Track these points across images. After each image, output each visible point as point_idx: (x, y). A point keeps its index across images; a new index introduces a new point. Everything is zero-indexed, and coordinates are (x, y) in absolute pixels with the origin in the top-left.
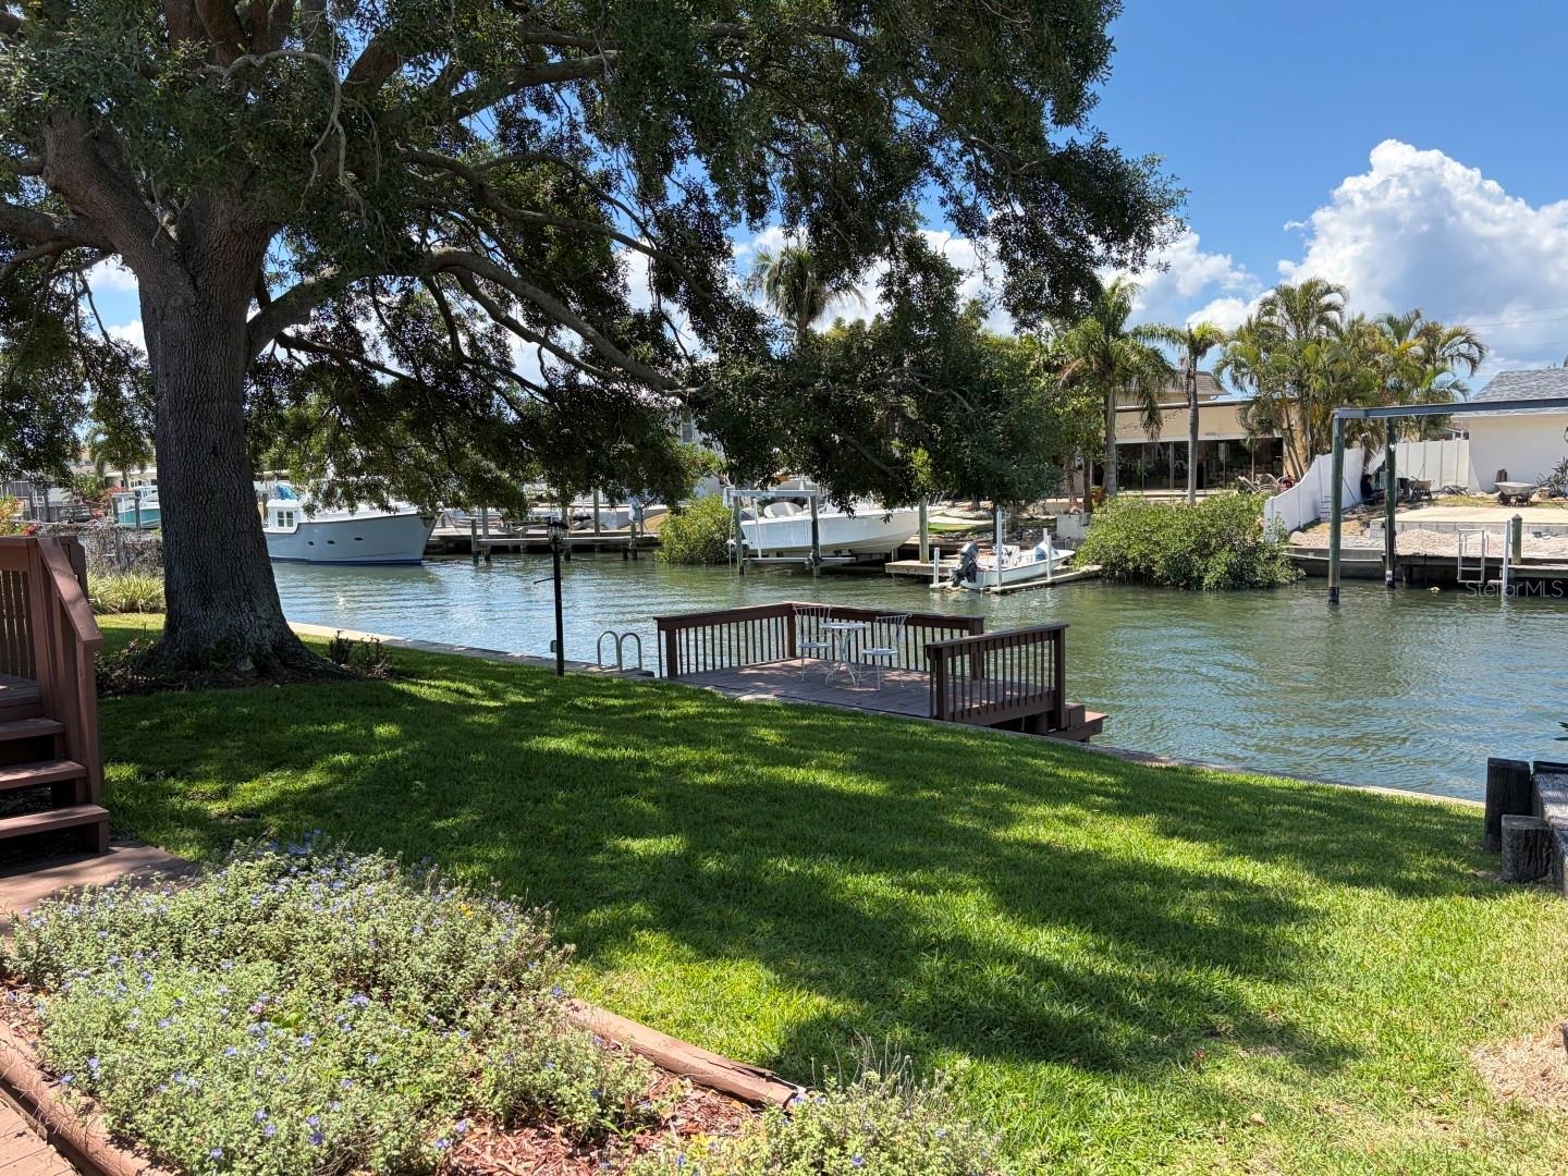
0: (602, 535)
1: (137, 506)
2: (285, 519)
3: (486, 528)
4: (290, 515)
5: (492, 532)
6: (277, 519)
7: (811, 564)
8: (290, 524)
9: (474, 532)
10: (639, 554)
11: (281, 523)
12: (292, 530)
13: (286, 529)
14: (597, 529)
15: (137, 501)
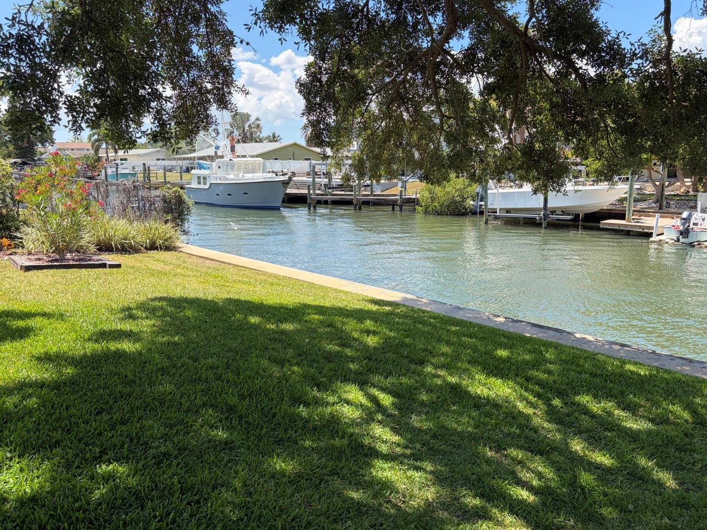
0: (375, 195)
1: (117, 171)
2: (202, 180)
3: (314, 190)
4: (205, 178)
5: (318, 192)
6: (197, 180)
7: (541, 219)
8: (205, 184)
9: (309, 192)
10: (403, 207)
11: (199, 183)
12: (207, 187)
13: (202, 186)
14: (372, 192)
15: (117, 168)
